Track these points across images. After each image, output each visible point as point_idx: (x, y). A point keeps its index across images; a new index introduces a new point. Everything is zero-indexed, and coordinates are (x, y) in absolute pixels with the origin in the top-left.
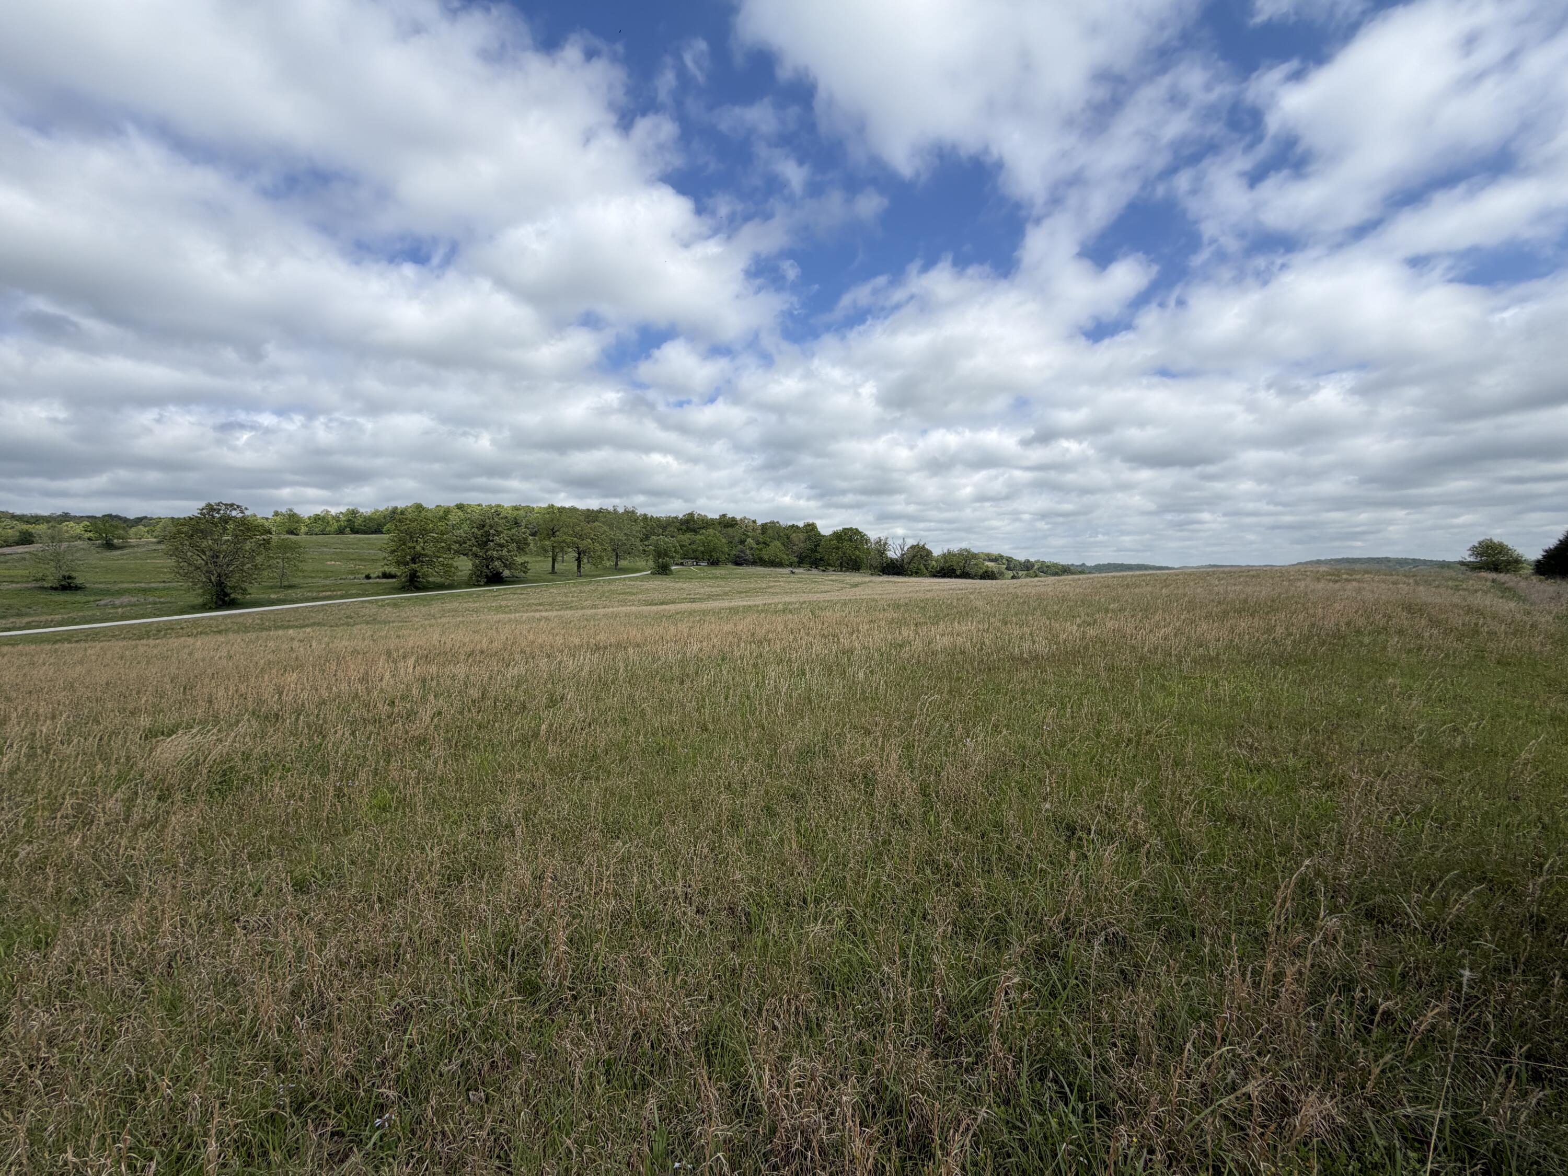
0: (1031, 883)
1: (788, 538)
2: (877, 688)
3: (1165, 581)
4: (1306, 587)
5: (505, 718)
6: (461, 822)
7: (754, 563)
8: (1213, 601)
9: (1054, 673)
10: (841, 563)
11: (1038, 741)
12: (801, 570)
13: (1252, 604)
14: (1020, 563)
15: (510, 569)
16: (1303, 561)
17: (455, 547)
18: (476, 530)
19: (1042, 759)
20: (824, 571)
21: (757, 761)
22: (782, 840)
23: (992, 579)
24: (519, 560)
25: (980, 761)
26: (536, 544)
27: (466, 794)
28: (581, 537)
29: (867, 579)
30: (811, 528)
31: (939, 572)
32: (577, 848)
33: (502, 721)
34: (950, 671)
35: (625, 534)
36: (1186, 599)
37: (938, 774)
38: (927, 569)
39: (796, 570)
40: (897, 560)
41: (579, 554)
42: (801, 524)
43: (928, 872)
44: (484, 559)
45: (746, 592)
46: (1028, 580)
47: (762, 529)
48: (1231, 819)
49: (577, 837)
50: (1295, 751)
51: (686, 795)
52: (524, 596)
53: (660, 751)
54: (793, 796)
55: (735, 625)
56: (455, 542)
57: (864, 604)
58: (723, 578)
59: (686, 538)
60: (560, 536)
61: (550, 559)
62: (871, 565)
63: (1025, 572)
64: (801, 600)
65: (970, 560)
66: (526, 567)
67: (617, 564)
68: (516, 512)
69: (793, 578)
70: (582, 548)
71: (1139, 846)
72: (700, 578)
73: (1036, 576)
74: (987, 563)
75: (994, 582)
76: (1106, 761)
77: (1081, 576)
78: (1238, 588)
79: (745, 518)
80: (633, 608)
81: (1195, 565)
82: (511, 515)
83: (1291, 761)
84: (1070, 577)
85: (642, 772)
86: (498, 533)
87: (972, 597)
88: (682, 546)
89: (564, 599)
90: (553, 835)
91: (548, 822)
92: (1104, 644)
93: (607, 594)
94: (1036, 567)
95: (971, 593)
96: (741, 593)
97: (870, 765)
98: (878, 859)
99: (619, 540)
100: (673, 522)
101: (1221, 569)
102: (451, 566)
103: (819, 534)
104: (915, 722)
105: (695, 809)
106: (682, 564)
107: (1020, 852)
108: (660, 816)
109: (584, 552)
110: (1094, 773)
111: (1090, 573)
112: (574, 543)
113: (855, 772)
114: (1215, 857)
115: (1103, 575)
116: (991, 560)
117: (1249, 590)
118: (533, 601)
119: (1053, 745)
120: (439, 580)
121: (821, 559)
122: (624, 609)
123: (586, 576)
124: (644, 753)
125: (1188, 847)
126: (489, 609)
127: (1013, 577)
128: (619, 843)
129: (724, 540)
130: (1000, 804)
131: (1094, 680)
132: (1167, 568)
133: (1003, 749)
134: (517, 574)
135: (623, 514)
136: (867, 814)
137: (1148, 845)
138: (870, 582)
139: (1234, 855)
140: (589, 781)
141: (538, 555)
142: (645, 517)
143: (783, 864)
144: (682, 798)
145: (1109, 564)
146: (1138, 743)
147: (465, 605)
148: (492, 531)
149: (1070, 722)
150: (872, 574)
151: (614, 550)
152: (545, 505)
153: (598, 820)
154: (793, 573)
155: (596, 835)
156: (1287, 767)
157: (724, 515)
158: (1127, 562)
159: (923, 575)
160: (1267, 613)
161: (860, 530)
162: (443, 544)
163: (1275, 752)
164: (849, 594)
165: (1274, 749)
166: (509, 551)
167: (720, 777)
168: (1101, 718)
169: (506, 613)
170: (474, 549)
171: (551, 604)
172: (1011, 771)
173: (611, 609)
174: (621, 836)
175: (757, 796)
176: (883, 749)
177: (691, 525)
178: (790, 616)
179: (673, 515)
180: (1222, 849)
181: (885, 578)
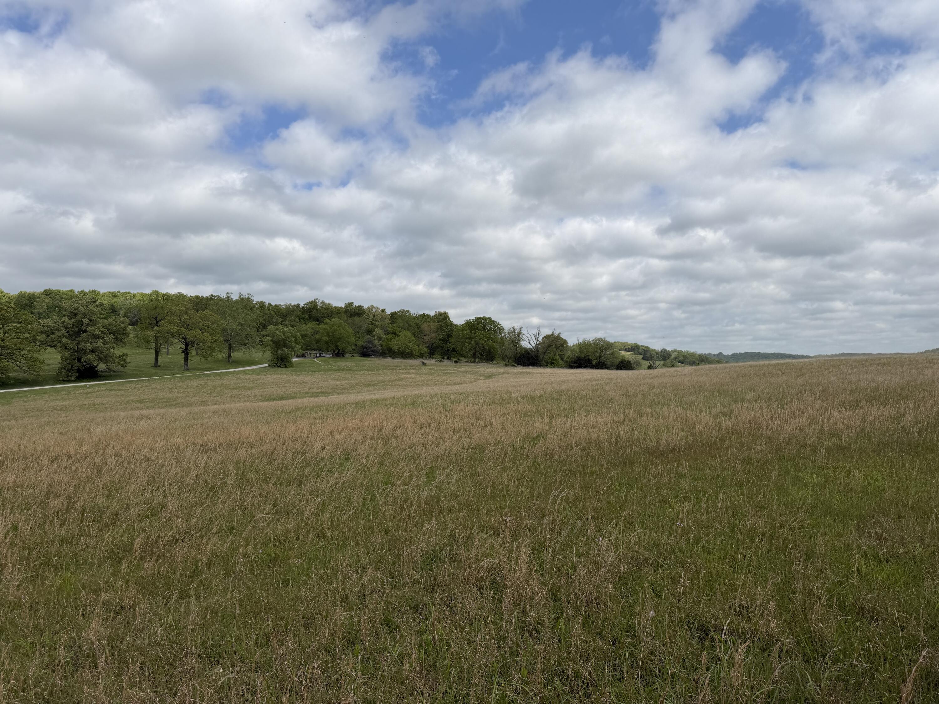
0: (662, 688)
1: (419, 328)
2: (508, 485)
3: (800, 370)
4: (933, 374)
5: (93, 532)
6: (34, 653)
7: (382, 354)
8: (846, 389)
9: (690, 467)
10: (474, 354)
11: (672, 538)
12: (432, 361)
13: (883, 393)
14: (657, 353)
15: (106, 362)
16: (931, 349)
17: (41, 338)
18: (65, 319)
19: (676, 556)
20: (456, 362)
21: (377, 570)
22: (401, 656)
23: (629, 369)
24: (118, 352)
25: (612, 561)
26: (136, 335)
27: (41, 621)
28: (189, 327)
29: (502, 370)
30: (443, 318)
31: (575, 363)
32: (171, 677)
33: (88, 535)
34: (584, 466)
35: (240, 324)
36: (820, 388)
37: (569, 576)
38: (562, 359)
39: (427, 362)
40: (531, 350)
41: (187, 345)
42: (432, 314)
43: (558, 683)
44: (77, 351)
45: (374, 385)
46: (665, 370)
47: (391, 318)
48: (861, 612)
49: (171, 665)
50: (922, 540)
51: (297, 611)
52: (122, 392)
53: (273, 561)
54: (416, 606)
55: (362, 420)
56: (42, 333)
57: (498, 396)
58: (350, 370)
59: (309, 327)
60: (165, 325)
61: (153, 351)
62: (506, 356)
63: (662, 362)
64: (432, 392)
65: (606, 349)
66: (124, 360)
67: (230, 356)
68: (114, 300)
69: (424, 369)
70: (190, 338)
71: (772, 644)
72: (325, 370)
73: (673, 366)
74: (623, 353)
75: (630, 372)
76: (740, 557)
77: (719, 366)
78: (869, 377)
79: (372, 307)
80: (248, 404)
81: (830, 354)
82: (106, 301)
83: (919, 550)
84: (707, 366)
85: (248, 588)
86: (93, 323)
87: (608, 387)
88: (303, 336)
89: (169, 395)
90: (143, 664)
91: (137, 648)
92: (740, 435)
93: (218, 389)
94: (673, 356)
95: (606, 384)
96: (369, 385)
97: (497, 570)
98: (504, 672)
99: (233, 330)
100: (294, 310)
101: (854, 358)
102: (36, 359)
103: (452, 323)
104: (546, 521)
105: (307, 626)
106: (304, 356)
107: (653, 657)
108: (267, 635)
109: (192, 343)
110: (728, 569)
111: (727, 362)
112: (181, 333)
113: (482, 577)
114: (846, 653)
115: (741, 364)
116: (626, 350)
117: (880, 379)
118: (132, 398)
119: (688, 541)
120: (21, 375)
121: (454, 350)
122: (238, 405)
123: (194, 369)
124: (252, 566)
125: (819, 644)
126: (82, 407)
127: (650, 367)
128: (219, 670)
129: (350, 330)
130: (633, 606)
131: (730, 473)
132: (803, 357)
133: (637, 547)
134: (114, 367)
135: (237, 301)
136: (495, 623)
137: (780, 643)
138: (505, 373)
139: (864, 650)
140: (187, 600)
141: (138, 347)
142: (262, 305)
143: (402, 683)
144: (292, 614)
145: (746, 353)
146: (772, 537)
147: (52, 404)
148: (85, 321)
149: (705, 517)
150: (506, 365)
151: (226, 341)
152: (148, 291)
153: (196, 644)
154: (424, 364)
155: (193, 661)
156: (914, 557)
157: (351, 304)
158: (763, 351)
159: (558, 366)
160: (897, 402)
161: (494, 319)
162: (27, 335)
163: (902, 541)
164: (483, 385)
165: (902, 538)
166: (105, 343)
167: (336, 589)
168: (736, 511)
169: (101, 412)
170: (64, 340)
171: (153, 401)
172: (644, 570)
173: (223, 406)
174: (221, 661)
175: (376, 609)
176: (511, 551)
177: (314, 314)
178: (420, 410)
179: (294, 303)
180: (852, 644)
181: (520, 369)
